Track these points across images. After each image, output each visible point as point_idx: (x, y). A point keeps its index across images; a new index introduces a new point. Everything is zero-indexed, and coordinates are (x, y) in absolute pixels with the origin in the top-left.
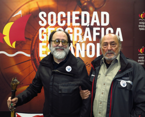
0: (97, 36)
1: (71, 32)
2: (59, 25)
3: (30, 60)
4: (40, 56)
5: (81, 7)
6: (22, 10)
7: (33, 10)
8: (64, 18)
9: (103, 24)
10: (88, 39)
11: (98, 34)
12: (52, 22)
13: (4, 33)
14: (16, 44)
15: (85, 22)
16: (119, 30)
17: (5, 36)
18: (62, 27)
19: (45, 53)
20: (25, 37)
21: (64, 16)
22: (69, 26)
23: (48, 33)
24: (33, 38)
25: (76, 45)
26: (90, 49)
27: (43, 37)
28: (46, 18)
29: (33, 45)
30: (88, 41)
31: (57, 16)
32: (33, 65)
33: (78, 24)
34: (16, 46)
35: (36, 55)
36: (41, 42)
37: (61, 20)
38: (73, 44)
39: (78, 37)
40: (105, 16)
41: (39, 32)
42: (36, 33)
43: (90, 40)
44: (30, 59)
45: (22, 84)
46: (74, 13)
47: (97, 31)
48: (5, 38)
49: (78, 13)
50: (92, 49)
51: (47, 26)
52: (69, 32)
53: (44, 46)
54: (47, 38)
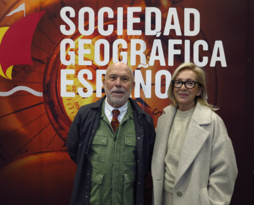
0: (175, 56)
1: (123, 48)
2: (99, 34)
3: (42, 103)
4: (61, 96)
6: (26, 3)
8: (111, 19)
9: (187, 33)
10: (157, 62)
11: (178, 52)
12: (86, 28)
14: (13, 70)
15: (153, 28)
16: (219, 44)
18: (106, 38)
19: (71, 90)
20: (32, 58)
21: (111, 15)
22: (121, 37)
23: (78, 49)
24: (49, 59)
26: (161, 82)
27: (68, 58)
28: (75, 20)
29: (49, 72)
30: (157, 67)
31: (96, 15)
32: (47, 113)
33: (139, 33)
34: (13, 75)
35: (55, 93)
36: (65, 67)
37: (105, 23)
39: (138, 57)
40: (192, 16)
41: (59, 47)
42: (54, 50)
43: (163, 63)
44: (42, 100)
45: (26, 151)
46: (131, 10)
47: (176, 47)
49: (138, 9)
50: (165, 81)
51: (76, 35)
52: (120, 47)
53: (70, 75)
54: (76, 60)
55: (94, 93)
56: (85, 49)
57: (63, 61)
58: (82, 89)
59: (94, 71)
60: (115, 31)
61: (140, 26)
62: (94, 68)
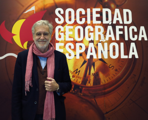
0: (120, 35)
1: (91, 31)
2: (77, 23)
5: (102, 4)
6: (36, 6)
7: (48, 6)
8: (84, 15)
9: (126, 22)
10: (110, 38)
11: (121, 33)
12: (70, 20)
13: (13, 32)
14: (28, 44)
15: (107, 19)
16: (142, 28)
17: (15, 35)
18: (81, 25)
21: (84, 13)
22: (90, 25)
23: (65, 31)
25: (97, 45)
26: (113, 49)
27: (60, 37)
28: (64, 15)
30: (110, 41)
31: (75, 13)
33: (100, 22)
36: (58, 42)
37: (81, 17)
38: (95, 43)
39: (99, 36)
40: (127, 13)
41: (55, 30)
43: (113, 39)
46: (95, 10)
47: (120, 30)
48: (14, 37)
49: (99, 10)
50: (115, 49)
51: (64, 24)
52: (89, 30)
53: (61, 46)
54: (65, 38)
55: (75, 57)
56: (69, 31)
57: (57, 38)
58: (68, 54)
59: (75, 44)
60: (86, 21)
61: (100, 19)
62: (75, 42)
